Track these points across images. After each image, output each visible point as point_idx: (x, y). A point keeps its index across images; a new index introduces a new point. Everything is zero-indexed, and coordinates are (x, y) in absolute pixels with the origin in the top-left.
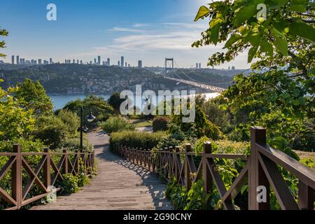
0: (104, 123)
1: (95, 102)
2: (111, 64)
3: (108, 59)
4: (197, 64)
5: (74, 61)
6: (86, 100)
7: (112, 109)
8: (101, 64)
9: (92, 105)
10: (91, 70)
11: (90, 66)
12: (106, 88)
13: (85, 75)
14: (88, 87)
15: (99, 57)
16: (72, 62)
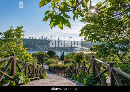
0: (46, 61)
1: (42, 54)
2: (47, 39)
3: (46, 37)
4: (82, 39)
5: (33, 38)
6: (38, 53)
7: (49, 56)
8: (44, 39)
9: (41, 54)
10: (39, 41)
11: (39, 40)
12: (45, 48)
13: (37, 43)
14: (38, 48)
15: (43, 36)
16: (32, 38)
